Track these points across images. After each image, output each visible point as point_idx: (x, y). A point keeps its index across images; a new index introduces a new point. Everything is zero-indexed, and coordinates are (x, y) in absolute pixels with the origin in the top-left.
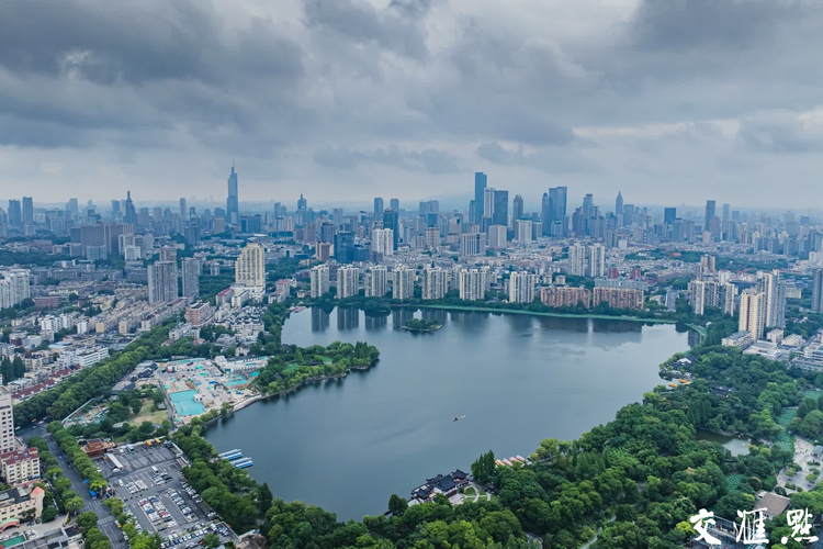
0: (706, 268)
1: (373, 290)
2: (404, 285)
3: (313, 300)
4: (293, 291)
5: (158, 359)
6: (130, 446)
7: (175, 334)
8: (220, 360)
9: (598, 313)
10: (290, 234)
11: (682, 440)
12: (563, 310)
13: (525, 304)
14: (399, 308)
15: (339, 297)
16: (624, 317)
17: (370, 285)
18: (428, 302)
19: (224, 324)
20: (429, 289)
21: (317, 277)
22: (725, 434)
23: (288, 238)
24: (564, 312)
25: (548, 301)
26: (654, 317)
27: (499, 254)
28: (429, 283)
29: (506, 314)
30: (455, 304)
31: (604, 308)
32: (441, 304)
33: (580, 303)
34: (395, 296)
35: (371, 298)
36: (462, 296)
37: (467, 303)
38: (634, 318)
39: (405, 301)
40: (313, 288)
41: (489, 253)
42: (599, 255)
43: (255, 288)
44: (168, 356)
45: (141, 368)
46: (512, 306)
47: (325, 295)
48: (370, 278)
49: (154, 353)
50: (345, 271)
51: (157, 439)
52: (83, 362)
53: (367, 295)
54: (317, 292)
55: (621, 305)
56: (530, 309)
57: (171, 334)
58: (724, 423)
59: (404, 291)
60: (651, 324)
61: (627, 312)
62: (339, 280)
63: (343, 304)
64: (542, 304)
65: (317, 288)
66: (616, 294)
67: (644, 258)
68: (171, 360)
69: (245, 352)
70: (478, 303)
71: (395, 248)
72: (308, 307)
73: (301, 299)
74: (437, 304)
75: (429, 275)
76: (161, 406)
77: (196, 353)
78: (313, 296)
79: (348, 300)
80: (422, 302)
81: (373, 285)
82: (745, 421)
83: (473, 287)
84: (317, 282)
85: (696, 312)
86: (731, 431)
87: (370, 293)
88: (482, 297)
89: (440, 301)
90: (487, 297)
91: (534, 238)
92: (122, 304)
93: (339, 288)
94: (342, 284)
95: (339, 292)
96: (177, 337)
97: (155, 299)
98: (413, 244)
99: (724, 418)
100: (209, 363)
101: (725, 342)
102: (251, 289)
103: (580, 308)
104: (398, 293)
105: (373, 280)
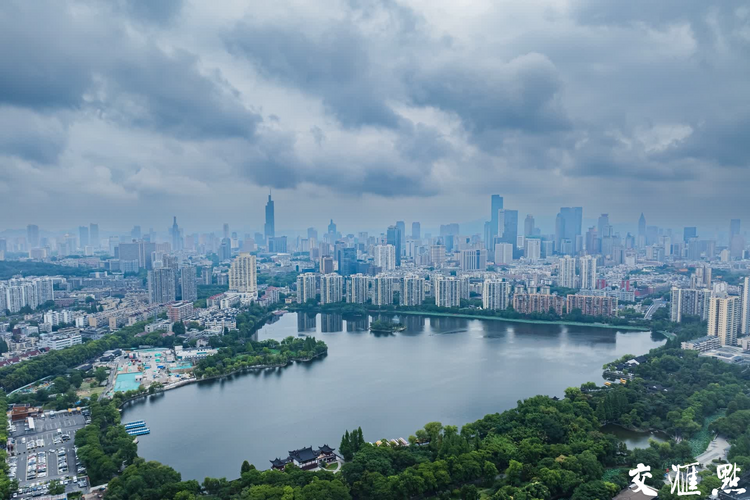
0: (700, 280)
1: (354, 297)
2: (383, 292)
3: (298, 305)
4: (282, 297)
5: (126, 348)
6: (52, 413)
7: (151, 328)
8: (178, 349)
9: (570, 320)
10: (307, 253)
11: (575, 431)
12: (534, 317)
13: (498, 311)
14: (377, 314)
15: (322, 303)
16: (596, 324)
17: (350, 291)
18: (406, 308)
19: (198, 321)
20: (406, 296)
21: (302, 284)
22: (637, 430)
23: (306, 257)
24: (535, 318)
25: (520, 308)
26: (627, 324)
27: (499, 269)
28: (406, 290)
29: (480, 319)
30: (430, 310)
31: (577, 315)
32: (417, 310)
33: (552, 310)
34: (374, 302)
35: (351, 303)
36: (438, 303)
37: (443, 309)
38: (606, 325)
39: (383, 307)
40: (299, 294)
41: (491, 269)
42: (590, 268)
43: (246, 294)
44: (136, 345)
45: (109, 353)
46: (485, 313)
47: (309, 300)
48: (351, 285)
49: (125, 343)
50: (305, 278)
51: (79, 409)
52: (54, 346)
53: (348, 301)
54: (303, 298)
55: (595, 313)
56: (502, 316)
57: (146, 327)
58: (638, 418)
59: (383, 298)
60: (624, 331)
61: (600, 319)
62: (322, 288)
63: (325, 310)
64: (513, 310)
65: (302, 294)
66: (589, 301)
67: (647, 273)
68: (138, 348)
69: (205, 343)
70: (453, 310)
71: (398, 263)
72: (293, 311)
73: (288, 305)
74: (413, 310)
75: (406, 283)
76: (104, 383)
77: (161, 343)
78: (299, 302)
79: (330, 305)
80: (399, 308)
81: (353, 292)
82: (664, 418)
83: (448, 294)
84: (302, 288)
85: (672, 320)
86: (644, 427)
87: (351, 300)
88: (458, 304)
89: (416, 308)
90: (463, 304)
91: (543, 256)
92: (124, 304)
93: (322, 294)
94: (325, 291)
95: (322, 298)
96: (152, 330)
97: (154, 301)
98: (418, 261)
99: (639, 414)
100: (169, 351)
101: (684, 345)
102: (242, 294)
103: (552, 315)
104: (377, 299)
105: (353, 286)
